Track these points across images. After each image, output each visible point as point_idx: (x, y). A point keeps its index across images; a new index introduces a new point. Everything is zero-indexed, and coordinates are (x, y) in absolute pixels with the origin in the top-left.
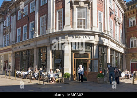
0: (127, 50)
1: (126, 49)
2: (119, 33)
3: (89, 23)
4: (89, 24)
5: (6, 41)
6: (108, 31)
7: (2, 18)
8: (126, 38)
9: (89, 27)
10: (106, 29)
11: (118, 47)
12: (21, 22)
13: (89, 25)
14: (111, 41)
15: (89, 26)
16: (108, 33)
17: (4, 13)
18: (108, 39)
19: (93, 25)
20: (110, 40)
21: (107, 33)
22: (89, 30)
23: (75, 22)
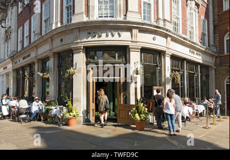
0: (218, 59)
1: (216, 57)
2: (197, 25)
3: (120, 5)
4: (120, 7)
5: (8, 51)
6: (164, 20)
7: (2, 14)
8: (217, 35)
9: (120, 14)
10: (161, 16)
11: (193, 53)
12: (21, 17)
13: (120, 10)
14: (172, 40)
15: (120, 12)
16: (165, 25)
17: (5, 6)
18: (166, 36)
19: (129, 9)
20: (169, 39)
21: (161, 24)
22: (121, 18)
23: (94, 6)
